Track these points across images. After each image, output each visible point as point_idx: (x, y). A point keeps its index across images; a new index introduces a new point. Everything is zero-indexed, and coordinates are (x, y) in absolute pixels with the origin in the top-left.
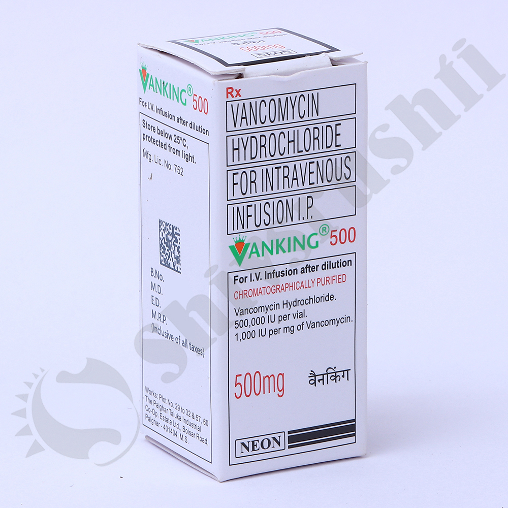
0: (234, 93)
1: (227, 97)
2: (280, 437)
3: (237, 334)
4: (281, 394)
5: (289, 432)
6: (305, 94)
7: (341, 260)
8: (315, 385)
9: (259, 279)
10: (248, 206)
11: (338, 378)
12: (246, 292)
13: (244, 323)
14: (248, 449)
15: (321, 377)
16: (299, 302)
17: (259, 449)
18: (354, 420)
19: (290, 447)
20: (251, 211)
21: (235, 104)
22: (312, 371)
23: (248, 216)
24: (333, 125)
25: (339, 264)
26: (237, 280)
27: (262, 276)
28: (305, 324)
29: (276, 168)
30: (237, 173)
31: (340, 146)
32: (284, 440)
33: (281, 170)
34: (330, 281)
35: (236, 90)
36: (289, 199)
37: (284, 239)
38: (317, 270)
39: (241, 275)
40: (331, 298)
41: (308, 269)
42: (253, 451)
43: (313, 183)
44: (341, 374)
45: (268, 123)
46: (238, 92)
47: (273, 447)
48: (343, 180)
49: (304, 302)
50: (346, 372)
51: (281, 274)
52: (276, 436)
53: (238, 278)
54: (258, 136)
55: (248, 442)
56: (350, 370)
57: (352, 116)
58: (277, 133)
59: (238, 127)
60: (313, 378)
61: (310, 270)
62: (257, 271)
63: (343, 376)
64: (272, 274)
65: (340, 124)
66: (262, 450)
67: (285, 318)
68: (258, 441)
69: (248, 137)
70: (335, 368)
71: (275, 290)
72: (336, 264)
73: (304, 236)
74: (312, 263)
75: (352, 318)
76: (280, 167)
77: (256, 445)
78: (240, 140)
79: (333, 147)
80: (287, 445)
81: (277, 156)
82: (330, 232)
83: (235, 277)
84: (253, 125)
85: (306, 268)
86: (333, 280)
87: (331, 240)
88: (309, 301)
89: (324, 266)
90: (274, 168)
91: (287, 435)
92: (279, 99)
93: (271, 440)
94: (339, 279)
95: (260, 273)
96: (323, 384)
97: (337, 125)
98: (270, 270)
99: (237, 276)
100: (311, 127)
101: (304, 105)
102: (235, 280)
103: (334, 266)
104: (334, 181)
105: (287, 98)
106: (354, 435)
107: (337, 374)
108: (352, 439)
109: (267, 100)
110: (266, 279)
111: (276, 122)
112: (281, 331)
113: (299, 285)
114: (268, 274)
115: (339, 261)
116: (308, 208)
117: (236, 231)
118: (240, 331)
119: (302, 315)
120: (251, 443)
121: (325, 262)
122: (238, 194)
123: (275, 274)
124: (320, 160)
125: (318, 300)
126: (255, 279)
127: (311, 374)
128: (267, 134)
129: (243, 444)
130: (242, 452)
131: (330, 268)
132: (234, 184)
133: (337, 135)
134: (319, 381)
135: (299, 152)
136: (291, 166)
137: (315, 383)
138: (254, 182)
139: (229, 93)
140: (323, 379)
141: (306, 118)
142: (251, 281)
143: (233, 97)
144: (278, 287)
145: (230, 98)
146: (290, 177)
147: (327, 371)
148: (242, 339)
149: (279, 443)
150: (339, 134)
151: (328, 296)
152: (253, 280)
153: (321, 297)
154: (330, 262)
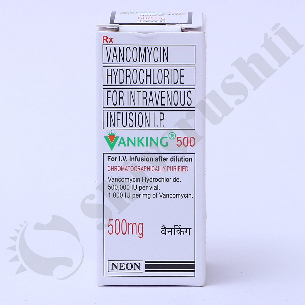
0: (109, 40)
1: (103, 42)
2: (139, 263)
3: (110, 193)
4: (141, 236)
5: (146, 262)
6: (159, 47)
7: (184, 157)
8: (166, 235)
9: (126, 160)
10: (118, 113)
11: (182, 233)
12: (116, 167)
13: (115, 187)
14: (117, 268)
15: (170, 230)
16: (154, 179)
17: (124, 269)
18: (194, 262)
19: (146, 271)
20: (120, 116)
21: (109, 47)
22: (163, 225)
23: (118, 119)
24: (179, 69)
25: (183, 159)
26: (110, 159)
27: (128, 158)
28: (158, 194)
29: (137, 91)
30: (110, 91)
31: (184, 83)
32: (142, 266)
33: (141, 93)
34: (176, 169)
35: (110, 38)
36: (147, 113)
37: (143, 138)
38: (167, 161)
39: (112, 156)
40: (177, 180)
41: (160, 159)
42: (120, 269)
43: (164, 105)
44: (185, 230)
45: (132, 62)
46: (111, 40)
47: (135, 269)
48: (186, 105)
49: (158, 180)
50: (188, 230)
51: (141, 160)
52: (137, 263)
53: (111, 158)
54: (125, 69)
55: (117, 263)
56: (191, 229)
57: (193, 65)
58: (138, 69)
59: (111, 62)
60: (164, 230)
61: (162, 160)
62: (124, 155)
63: (186, 232)
64: (135, 159)
65: (184, 70)
66: (126, 270)
67: (144, 188)
68: (124, 263)
69: (118, 69)
70: (180, 226)
71: (137, 169)
72: (181, 159)
73: (157, 138)
74: (164, 156)
75: (193, 195)
76: (141, 91)
77: (122, 266)
78: (112, 70)
79: (179, 84)
80: (145, 270)
81: (138, 83)
82: (176, 138)
83: (108, 157)
84: (121, 62)
85: (159, 158)
86: (179, 169)
87: (177, 143)
88: (161, 180)
89: (172, 159)
90: (136, 92)
91: (145, 264)
92: (140, 48)
93: (134, 265)
94: (183, 169)
95: (126, 157)
96: (172, 235)
97: (181, 70)
98: (133, 156)
99: (110, 156)
100: (163, 69)
101: (157, 54)
102: (108, 159)
103: (179, 160)
104: (179, 105)
105: (145, 48)
106: (194, 271)
107: (182, 230)
108: (192, 274)
109: (132, 47)
110: (130, 161)
111: (138, 62)
112: (141, 196)
113: (154, 169)
114: (132, 158)
115: (183, 157)
116: (161, 120)
117: (109, 127)
118: (112, 192)
119: (156, 188)
120: (119, 265)
121: (173, 157)
122: (111, 104)
123: (137, 159)
124: (169, 91)
125: (168, 180)
126: (123, 160)
127: (162, 227)
128: (132, 69)
129: (113, 264)
130: (113, 269)
131: (176, 161)
132: (108, 98)
133: (181, 76)
134: (169, 232)
135: (154, 83)
136: (148, 91)
137: (165, 233)
138: (122, 98)
139: (105, 39)
140: (171, 232)
141: (159, 62)
142: (120, 161)
143: (107, 42)
144: (139, 167)
145: (105, 43)
146: (148, 98)
147: (174, 227)
148: (113, 197)
149: (139, 268)
150: (183, 76)
151: (175, 179)
152: (121, 161)
153: (170, 179)
154: (176, 157)
